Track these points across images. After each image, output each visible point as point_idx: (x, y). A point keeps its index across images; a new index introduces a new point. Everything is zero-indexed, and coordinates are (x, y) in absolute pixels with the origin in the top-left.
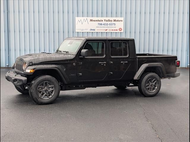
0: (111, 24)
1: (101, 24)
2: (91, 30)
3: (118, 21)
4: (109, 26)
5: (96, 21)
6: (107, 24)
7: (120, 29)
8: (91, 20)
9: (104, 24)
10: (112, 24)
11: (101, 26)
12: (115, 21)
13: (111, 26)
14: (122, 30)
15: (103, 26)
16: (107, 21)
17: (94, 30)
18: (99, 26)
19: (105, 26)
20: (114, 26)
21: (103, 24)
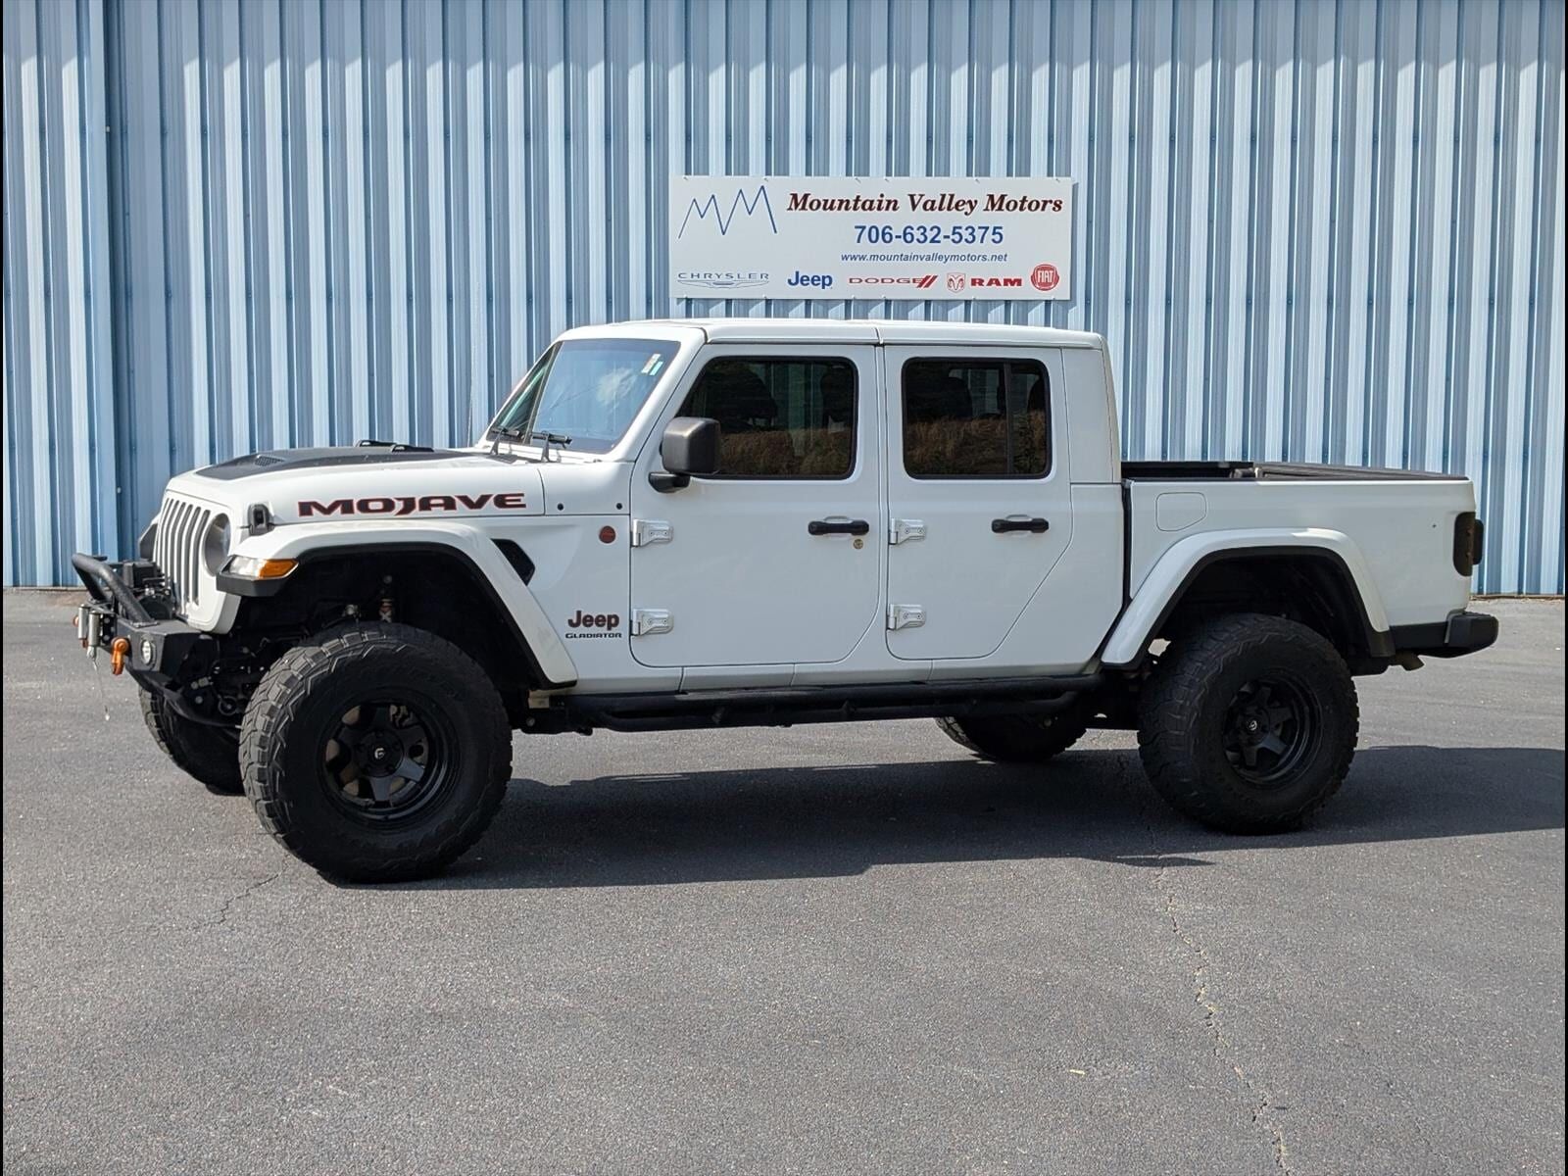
0: (966, 235)
1: (885, 235)
2: (800, 280)
3: (1023, 204)
4: (946, 247)
5: (844, 204)
6: (930, 235)
7: (1044, 276)
8: (799, 202)
9: (906, 235)
10: (978, 233)
11: (880, 248)
12: (996, 203)
13: (963, 248)
14: (1056, 279)
15: (898, 246)
16: (929, 206)
17: (825, 281)
18: (866, 247)
19: (915, 248)
20: (988, 247)
21: (898, 231)
